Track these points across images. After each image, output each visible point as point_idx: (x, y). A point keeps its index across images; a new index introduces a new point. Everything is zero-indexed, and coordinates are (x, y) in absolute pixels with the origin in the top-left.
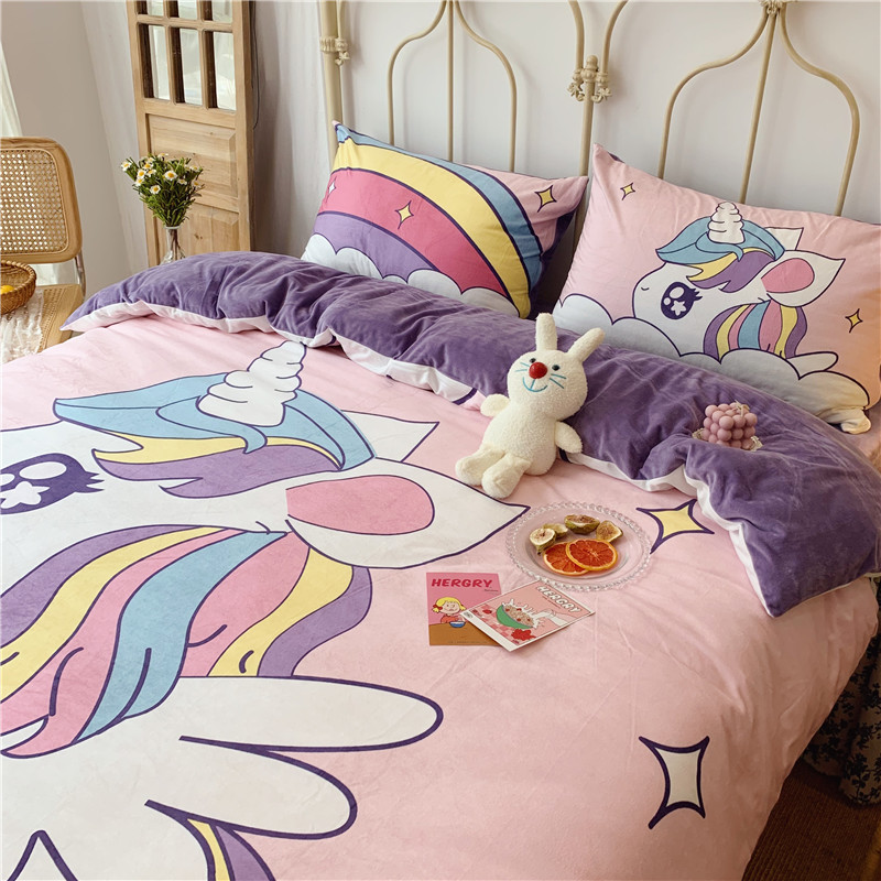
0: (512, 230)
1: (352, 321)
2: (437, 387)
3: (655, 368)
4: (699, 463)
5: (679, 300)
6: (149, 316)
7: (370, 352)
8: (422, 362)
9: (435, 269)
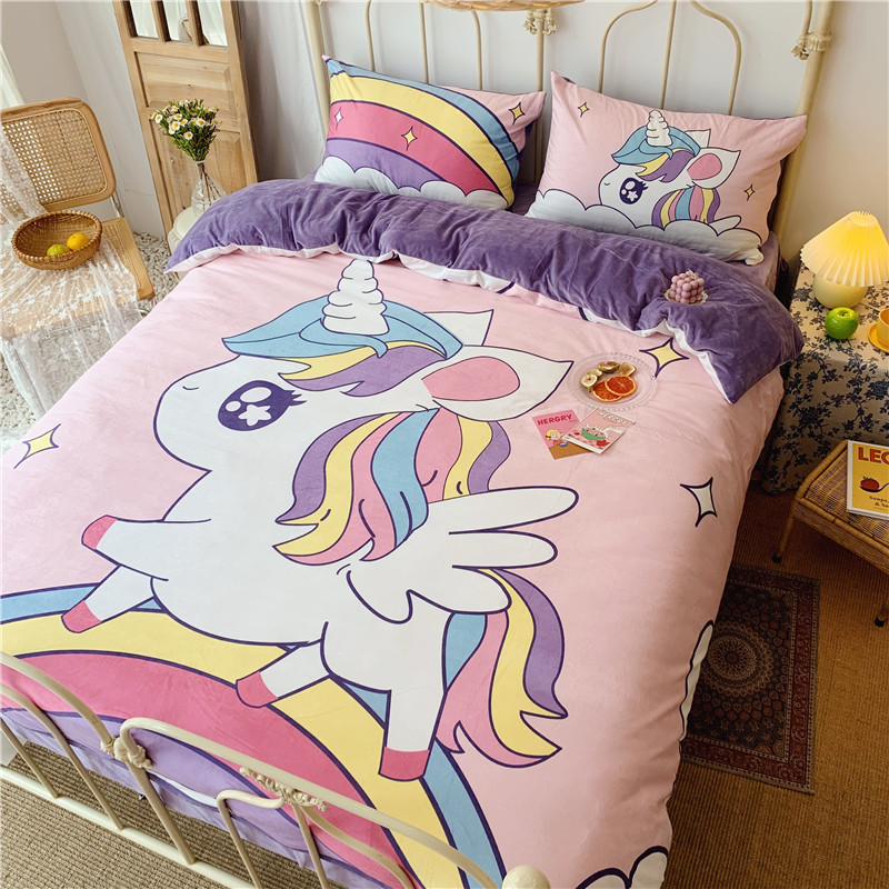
0: (496, 141)
1: (411, 243)
2: (484, 283)
3: (629, 250)
4: (677, 319)
5: (632, 190)
6: (236, 253)
7: (428, 264)
8: (471, 268)
9: (442, 180)
